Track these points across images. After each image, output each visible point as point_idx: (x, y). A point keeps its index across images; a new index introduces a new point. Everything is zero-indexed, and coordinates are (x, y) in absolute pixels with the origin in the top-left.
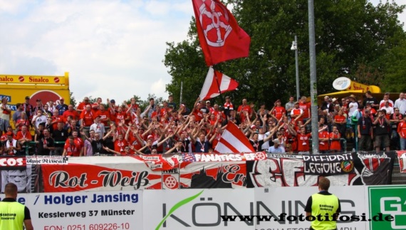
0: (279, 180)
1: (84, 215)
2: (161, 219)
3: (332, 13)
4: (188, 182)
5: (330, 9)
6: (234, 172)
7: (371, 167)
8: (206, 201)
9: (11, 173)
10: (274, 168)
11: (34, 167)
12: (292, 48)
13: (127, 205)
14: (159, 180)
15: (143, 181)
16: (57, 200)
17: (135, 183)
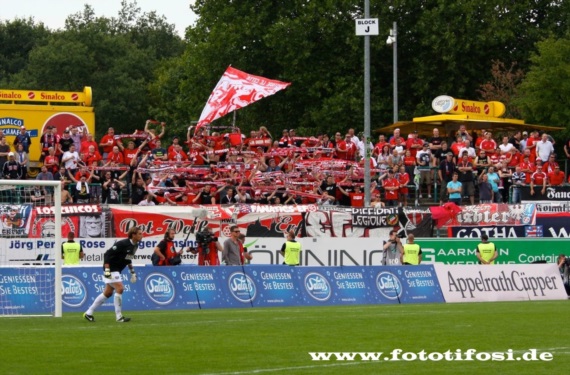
0: (328, 231)
6: (286, 222)
7: (414, 220)
8: (260, 248)
9: (88, 219)
10: (324, 220)
11: (108, 215)
14: (217, 230)
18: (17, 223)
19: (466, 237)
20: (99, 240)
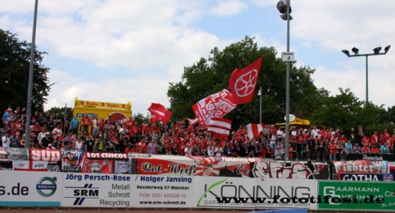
0: (268, 174)
1: (162, 188)
2: (204, 193)
3: (272, 71)
4: (217, 172)
5: (271, 69)
6: (243, 168)
7: (319, 170)
8: (229, 184)
9: (120, 162)
10: (265, 167)
11: (133, 159)
12: (259, 94)
13: (185, 184)
14: (202, 171)
15: (193, 171)
16: (148, 179)
17: (188, 172)
18: (74, 163)
19: (348, 180)
20: (126, 176)
